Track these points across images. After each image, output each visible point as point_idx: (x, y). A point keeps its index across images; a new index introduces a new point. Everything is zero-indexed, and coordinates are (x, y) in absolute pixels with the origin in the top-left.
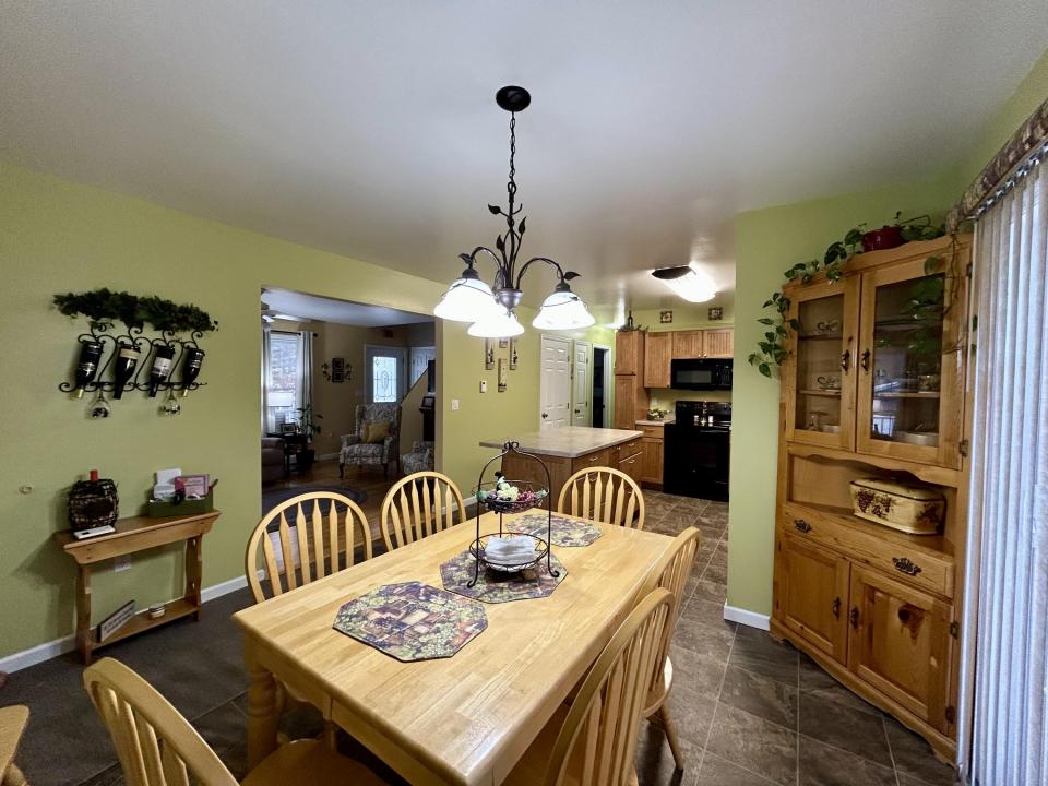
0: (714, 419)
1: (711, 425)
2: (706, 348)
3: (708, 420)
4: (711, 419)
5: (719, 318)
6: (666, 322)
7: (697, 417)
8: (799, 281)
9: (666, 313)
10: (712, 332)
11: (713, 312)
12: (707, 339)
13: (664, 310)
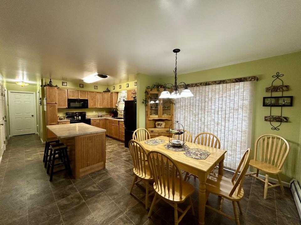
0: (81, 117)
1: (80, 119)
2: (79, 96)
3: (79, 117)
4: (80, 117)
5: (83, 87)
6: (65, 86)
7: (75, 117)
8: (150, 89)
9: (64, 82)
10: (81, 91)
11: (81, 85)
12: (79, 93)
13: (64, 81)
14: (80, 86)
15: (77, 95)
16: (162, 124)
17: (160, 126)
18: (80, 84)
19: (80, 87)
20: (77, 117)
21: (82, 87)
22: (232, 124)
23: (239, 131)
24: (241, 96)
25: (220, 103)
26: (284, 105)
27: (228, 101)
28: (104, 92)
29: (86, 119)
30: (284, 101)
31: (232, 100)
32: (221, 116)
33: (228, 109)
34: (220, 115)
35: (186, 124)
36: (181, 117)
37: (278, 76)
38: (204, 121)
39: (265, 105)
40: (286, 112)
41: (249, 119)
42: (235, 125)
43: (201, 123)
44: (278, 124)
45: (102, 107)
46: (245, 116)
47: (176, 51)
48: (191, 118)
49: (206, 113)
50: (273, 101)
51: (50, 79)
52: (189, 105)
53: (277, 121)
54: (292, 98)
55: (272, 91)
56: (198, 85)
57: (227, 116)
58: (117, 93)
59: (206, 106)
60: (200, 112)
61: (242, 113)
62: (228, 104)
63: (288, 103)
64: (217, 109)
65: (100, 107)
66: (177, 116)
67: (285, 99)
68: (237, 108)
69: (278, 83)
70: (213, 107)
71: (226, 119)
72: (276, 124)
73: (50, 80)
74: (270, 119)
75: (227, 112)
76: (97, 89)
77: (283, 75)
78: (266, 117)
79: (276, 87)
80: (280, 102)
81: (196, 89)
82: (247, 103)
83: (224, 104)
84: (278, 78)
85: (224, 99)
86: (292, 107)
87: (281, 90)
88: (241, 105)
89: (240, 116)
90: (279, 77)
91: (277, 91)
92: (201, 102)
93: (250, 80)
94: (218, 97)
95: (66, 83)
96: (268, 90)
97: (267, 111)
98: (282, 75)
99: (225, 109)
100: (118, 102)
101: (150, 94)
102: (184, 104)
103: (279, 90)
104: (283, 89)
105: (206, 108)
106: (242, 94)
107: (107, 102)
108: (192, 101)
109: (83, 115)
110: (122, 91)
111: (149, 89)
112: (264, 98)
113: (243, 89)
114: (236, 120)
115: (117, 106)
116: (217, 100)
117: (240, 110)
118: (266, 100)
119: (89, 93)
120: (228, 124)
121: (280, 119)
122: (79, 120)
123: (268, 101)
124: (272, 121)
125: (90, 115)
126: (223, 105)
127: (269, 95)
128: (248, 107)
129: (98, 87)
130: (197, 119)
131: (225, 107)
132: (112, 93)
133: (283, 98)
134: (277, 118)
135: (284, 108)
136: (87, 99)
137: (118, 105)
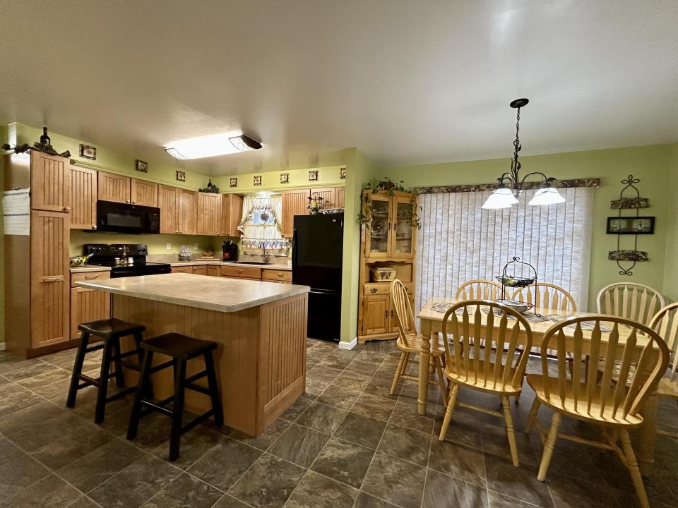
0: (134, 259)
1: (131, 265)
2: (134, 195)
3: (128, 260)
4: (131, 260)
5: (145, 171)
6: (88, 158)
7: (118, 259)
8: (371, 191)
9: (88, 147)
10: (139, 182)
11: (140, 164)
12: (134, 188)
13: (86, 144)
14: (137, 165)
15: (128, 191)
16: (390, 274)
17: (387, 278)
18: (137, 161)
19: (137, 169)
20: (121, 258)
21: (142, 171)
22: (552, 268)
23: (566, 280)
24: (570, 214)
25: (528, 226)
26: (641, 233)
27: (544, 223)
28: (200, 191)
29: (147, 264)
30: (641, 225)
31: (552, 221)
32: (529, 252)
33: (543, 239)
34: (526, 250)
35: (449, 271)
36: (438, 257)
37: (630, 182)
38: (491, 264)
39: (609, 231)
40: (643, 244)
41: (584, 256)
42: (558, 270)
43: (484, 267)
44: (632, 263)
45: (195, 234)
46: (577, 252)
47: (519, 104)
48: (463, 258)
49: (497, 247)
50: (624, 225)
51: (45, 129)
52: (457, 231)
53: (630, 260)
54: (652, 219)
55: (622, 206)
56: (482, 188)
57: (542, 252)
58: (242, 197)
59: (498, 233)
60: (483, 245)
61: (571, 246)
62: (543, 229)
63: (646, 228)
64: (520, 239)
65: (188, 233)
66: (426, 254)
67: (643, 221)
68: (562, 236)
69: (630, 193)
70: (513, 235)
71: (540, 258)
72: (627, 265)
73: (42, 131)
74: (619, 255)
75: (542, 244)
76: (184, 181)
77: (639, 181)
78: (611, 253)
79: (629, 200)
80: (634, 227)
81: (473, 197)
82: (579, 226)
83: (536, 229)
84: (630, 184)
85: (536, 219)
86: (652, 235)
87: (637, 205)
88: (569, 231)
89: (567, 252)
90: (632, 184)
91: (630, 207)
92: (486, 224)
93: (589, 184)
94: (523, 214)
95: (92, 151)
96: (614, 204)
97: (612, 243)
98: (636, 181)
99: (537, 239)
100: (243, 220)
101: (373, 201)
102: (445, 227)
103: (633, 206)
104: (640, 205)
105: (498, 237)
106: (572, 211)
107: (211, 219)
108: (464, 222)
109: (139, 255)
110: (260, 193)
111: (369, 189)
112: (610, 219)
113: (573, 202)
114: (559, 259)
115: (241, 230)
116: (521, 220)
117: (567, 241)
118: (612, 222)
119: (161, 191)
120: (544, 268)
121: (635, 257)
122: (128, 268)
123: (615, 225)
124: (622, 260)
125: (157, 253)
126: (533, 231)
127: (615, 213)
128: (582, 234)
129: (186, 175)
130: (476, 259)
131: (538, 234)
132: (226, 196)
133: (639, 220)
134: (631, 254)
135: (640, 237)
136: (155, 206)
137: (243, 228)
